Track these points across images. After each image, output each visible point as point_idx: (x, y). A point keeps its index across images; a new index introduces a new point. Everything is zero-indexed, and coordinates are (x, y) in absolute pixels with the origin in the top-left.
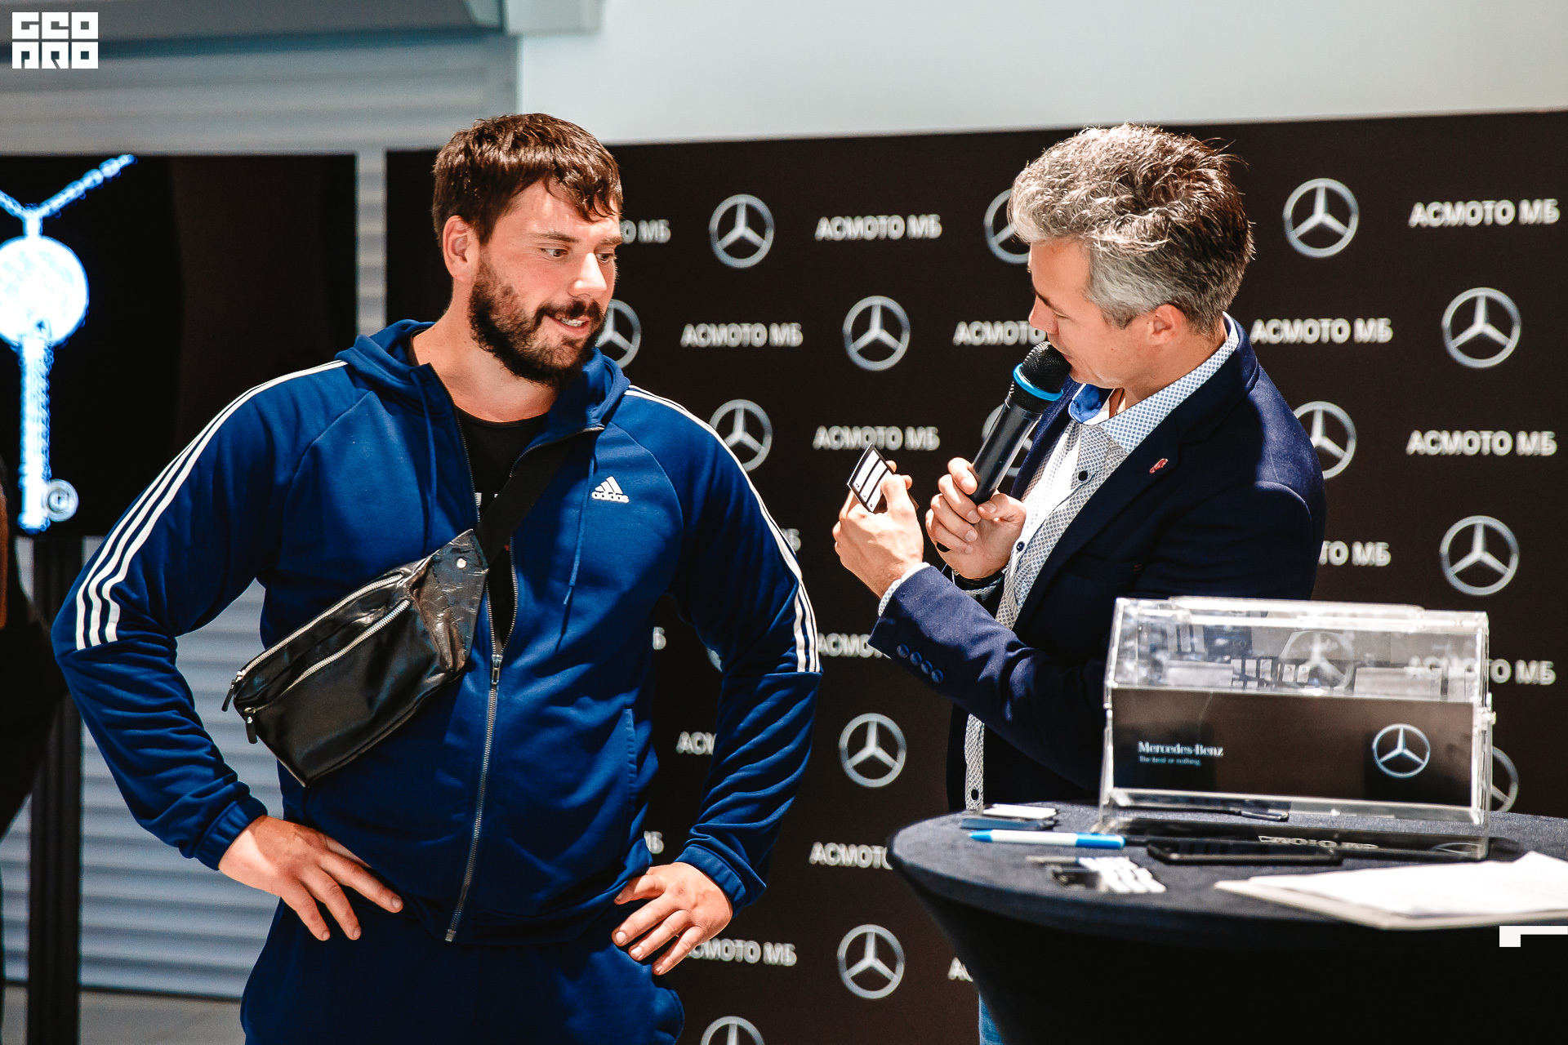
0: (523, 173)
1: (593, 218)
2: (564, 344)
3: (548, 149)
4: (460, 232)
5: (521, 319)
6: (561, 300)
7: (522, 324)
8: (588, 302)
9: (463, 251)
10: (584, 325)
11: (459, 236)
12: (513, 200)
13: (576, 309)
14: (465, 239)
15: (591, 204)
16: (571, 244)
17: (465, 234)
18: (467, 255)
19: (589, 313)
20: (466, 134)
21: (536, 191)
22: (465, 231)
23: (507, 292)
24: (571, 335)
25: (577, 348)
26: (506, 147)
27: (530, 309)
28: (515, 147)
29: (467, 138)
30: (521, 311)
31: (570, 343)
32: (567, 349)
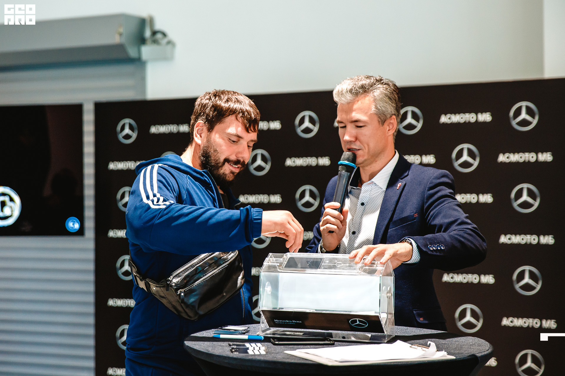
0: (229, 111)
1: (250, 132)
2: (231, 173)
3: (239, 104)
4: (201, 127)
5: (218, 162)
6: (233, 158)
7: (218, 163)
8: (242, 160)
9: (201, 134)
10: (238, 168)
11: (200, 128)
12: (223, 119)
13: (237, 162)
14: (202, 130)
15: (250, 126)
16: (240, 139)
17: (203, 128)
18: (202, 135)
19: (241, 164)
20: (210, 93)
21: (232, 118)
22: (203, 127)
23: (215, 151)
24: (234, 170)
25: (234, 175)
26: (224, 101)
27: (222, 159)
28: (227, 101)
29: (210, 95)
30: (219, 159)
31: (232, 172)
32: (231, 174)
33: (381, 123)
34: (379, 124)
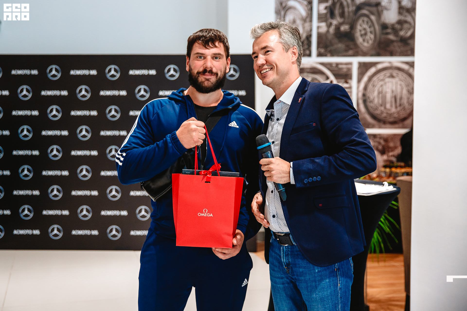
33: (285, 50)
34: (284, 50)
